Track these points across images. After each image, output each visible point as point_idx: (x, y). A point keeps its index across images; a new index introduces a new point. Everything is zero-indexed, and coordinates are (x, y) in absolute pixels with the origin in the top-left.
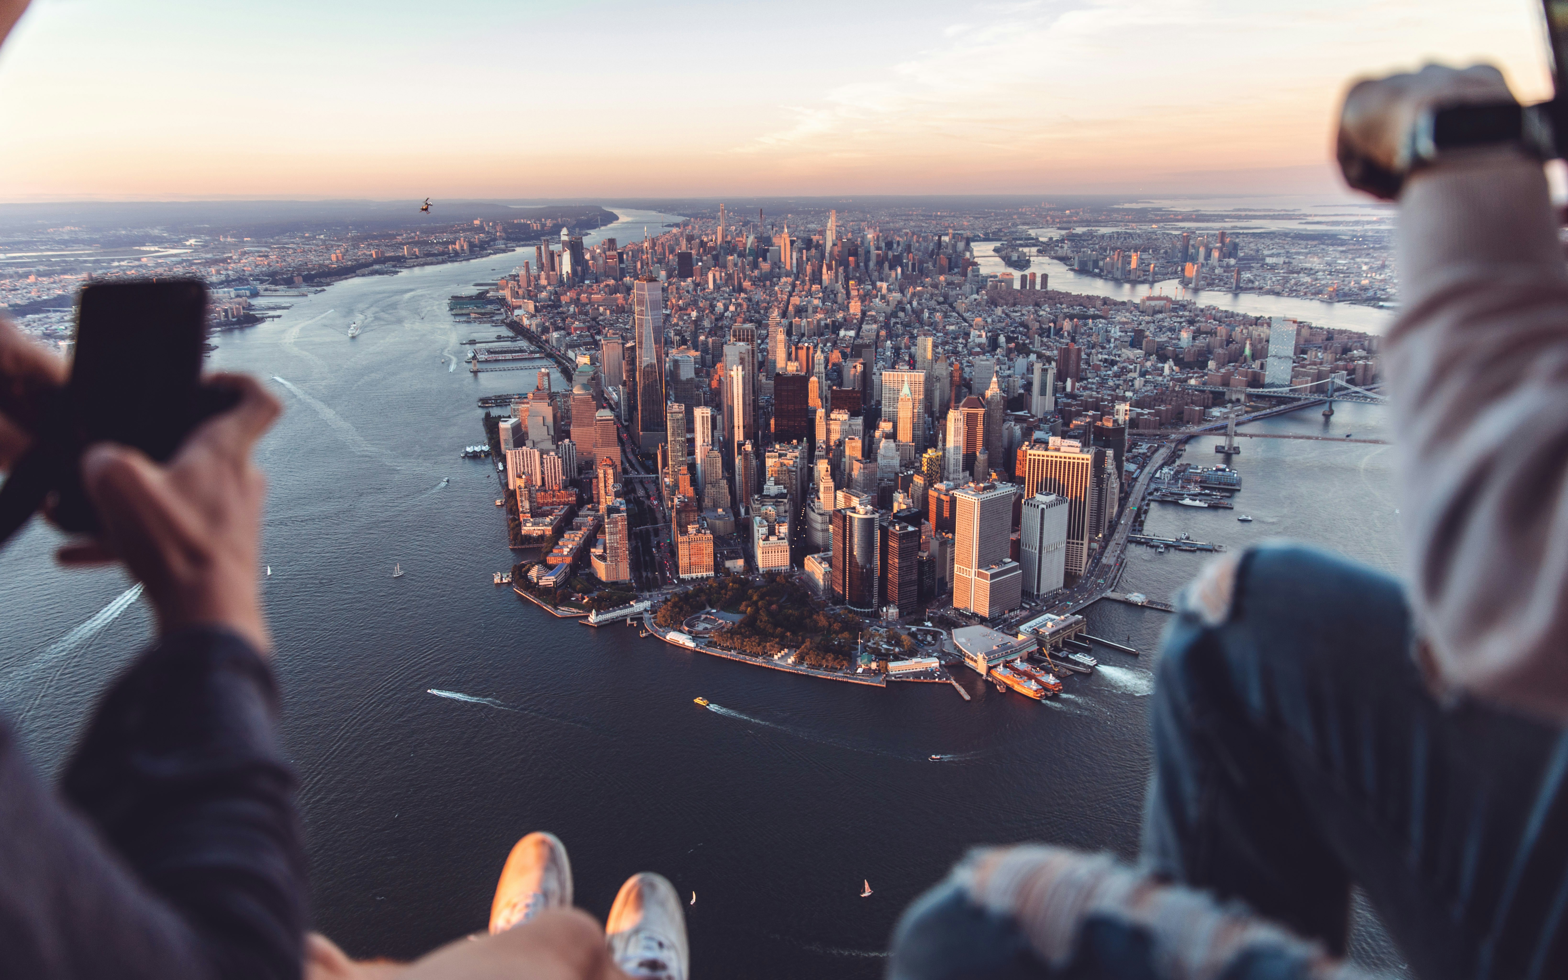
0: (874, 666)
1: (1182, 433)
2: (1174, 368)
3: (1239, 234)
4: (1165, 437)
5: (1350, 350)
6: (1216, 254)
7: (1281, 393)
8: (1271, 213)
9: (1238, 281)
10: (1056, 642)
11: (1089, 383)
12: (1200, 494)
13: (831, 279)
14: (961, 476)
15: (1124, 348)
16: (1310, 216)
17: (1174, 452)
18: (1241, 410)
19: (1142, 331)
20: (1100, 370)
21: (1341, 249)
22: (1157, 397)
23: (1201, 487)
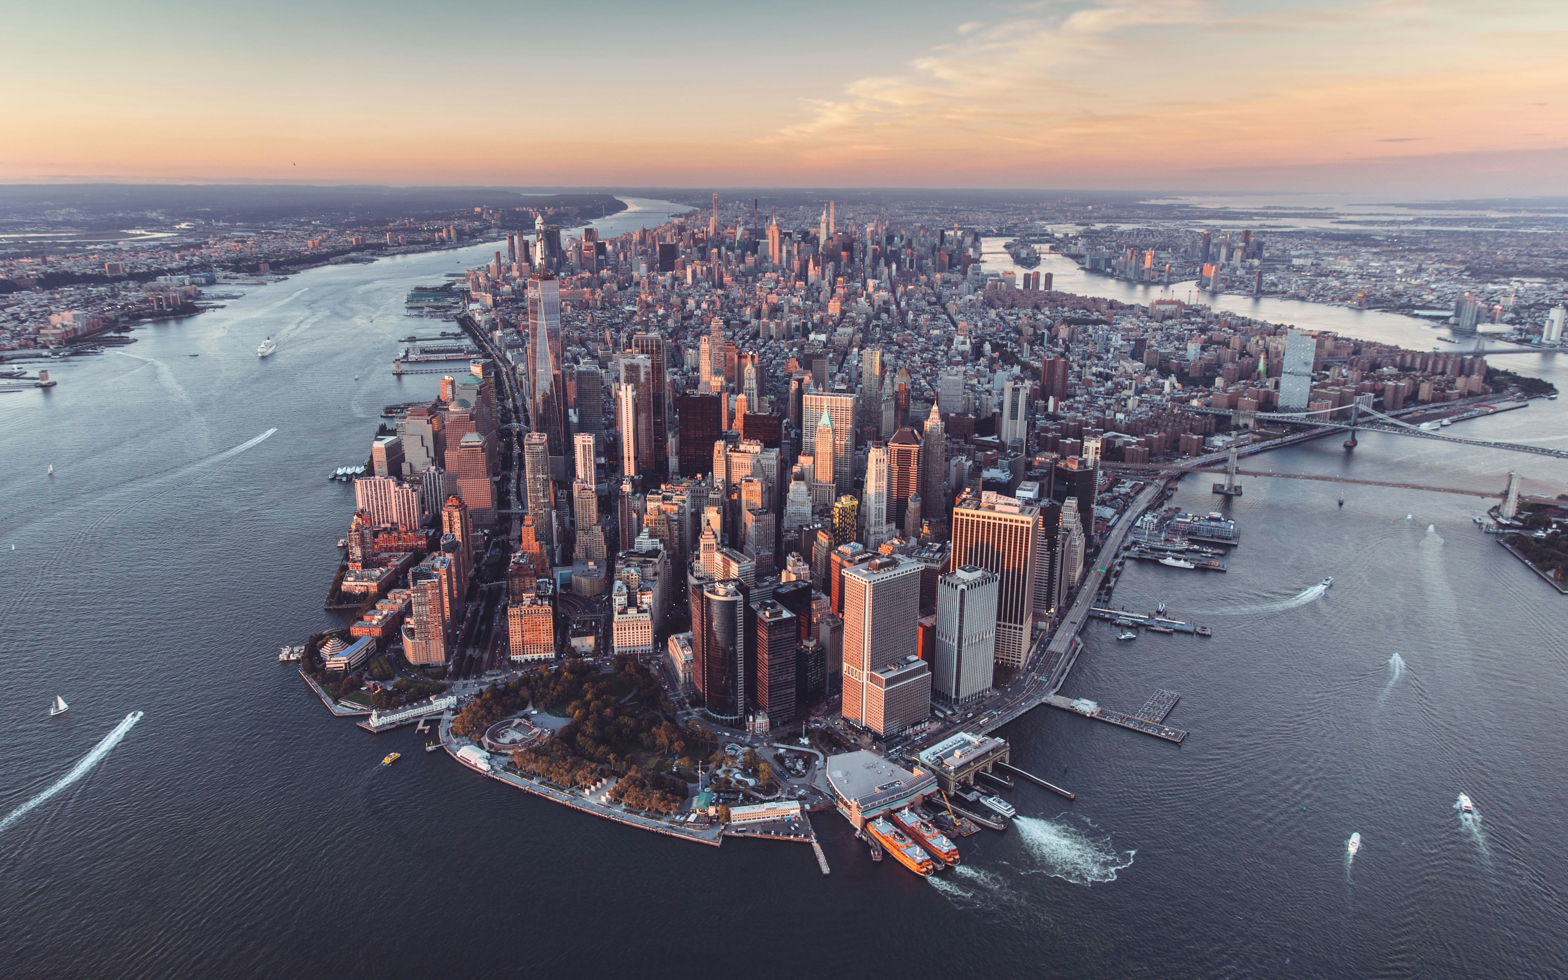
0: (712, 811)
1: (1176, 468)
2: (1176, 385)
3: (1267, 232)
4: (1156, 473)
5: (1380, 367)
6: (1238, 254)
7: (1298, 418)
8: (1303, 212)
9: (1260, 283)
10: (967, 778)
11: (1075, 402)
12: (1188, 550)
13: (818, 276)
14: (885, 529)
15: (1123, 360)
16: (1344, 215)
17: (1163, 492)
18: (1248, 438)
19: (1145, 340)
20: (1091, 386)
21: (1375, 250)
22: (1151, 421)
23: (1189, 540)
